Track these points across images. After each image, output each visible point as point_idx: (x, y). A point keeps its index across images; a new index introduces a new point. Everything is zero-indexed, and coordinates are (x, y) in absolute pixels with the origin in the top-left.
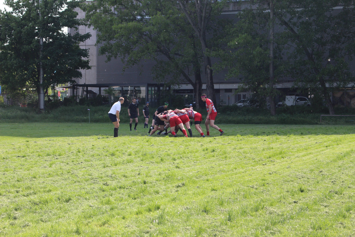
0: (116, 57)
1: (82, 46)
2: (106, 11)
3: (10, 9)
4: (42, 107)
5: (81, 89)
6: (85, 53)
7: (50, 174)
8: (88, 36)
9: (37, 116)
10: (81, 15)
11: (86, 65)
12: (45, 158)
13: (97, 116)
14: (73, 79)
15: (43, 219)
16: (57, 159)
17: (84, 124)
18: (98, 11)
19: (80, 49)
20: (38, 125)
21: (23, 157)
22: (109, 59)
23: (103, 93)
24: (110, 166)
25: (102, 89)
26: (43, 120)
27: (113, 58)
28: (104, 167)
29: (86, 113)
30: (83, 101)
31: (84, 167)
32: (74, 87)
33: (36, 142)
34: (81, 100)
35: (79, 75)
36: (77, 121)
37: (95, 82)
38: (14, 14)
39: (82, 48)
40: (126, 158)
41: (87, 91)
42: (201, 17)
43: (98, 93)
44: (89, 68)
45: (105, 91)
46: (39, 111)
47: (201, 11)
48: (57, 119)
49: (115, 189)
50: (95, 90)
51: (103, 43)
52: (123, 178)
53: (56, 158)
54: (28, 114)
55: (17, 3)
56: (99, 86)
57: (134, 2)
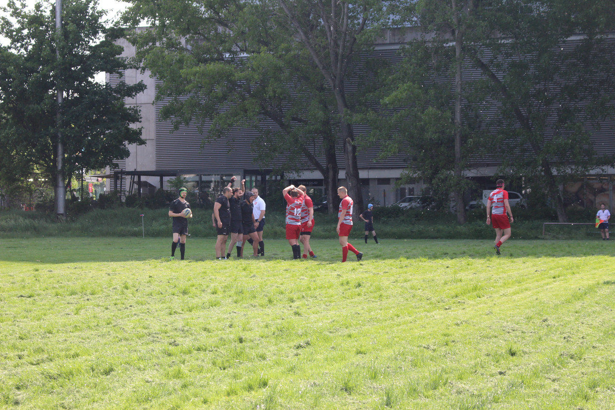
0: (187, 124)
1: (131, 104)
2: (172, 45)
4: (61, 209)
5: (128, 180)
6: (134, 116)
7: (76, 326)
8: (140, 87)
9: (52, 226)
10: (129, 51)
11: (135, 137)
12: (68, 298)
13: (156, 226)
14: (115, 161)
15: (66, 405)
16: (88, 300)
17: (134, 240)
18: (158, 44)
20: (54, 241)
21: (30, 297)
22: (176, 128)
23: (167, 187)
24: (181, 312)
25: (166, 179)
26: (63, 233)
27: (182, 126)
28: (170, 314)
29: (137, 221)
30: (132, 201)
31: (135, 315)
32: (117, 177)
33: (51, 271)
34: (128, 198)
36: (122, 235)
37: (152, 167)
38: (13, 51)
40: (207, 297)
41: (140, 183)
42: (336, 54)
43: (158, 186)
44: (142, 142)
45: (169, 182)
46: (57, 218)
47: (337, 45)
48: (85, 232)
49: (190, 352)
50: (154, 181)
51: (167, 101)
52: (204, 333)
53: (86, 298)
54: (36, 223)
55: (19, 31)
56: (160, 174)
57: (220, 29)
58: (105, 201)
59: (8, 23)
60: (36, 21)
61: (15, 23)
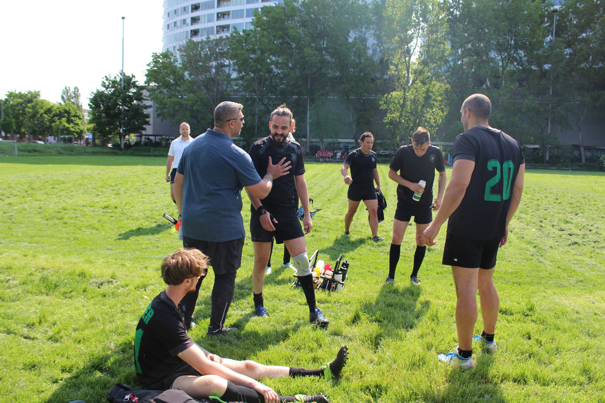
0: (166, 119)
1: (146, 112)
2: (161, 92)
3: (103, 89)
4: (123, 147)
5: (143, 137)
6: (148, 116)
8: (150, 106)
9: (120, 152)
10: (145, 93)
11: (147, 123)
13: (156, 153)
14: (141, 131)
17: (149, 158)
18: (156, 92)
19: (144, 114)
20: (121, 157)
22: (162, 121)
23: (157, 140)
25: (157, 137)
26: (124, 154)
27: (164, 120)
29: (149, 151)
30: (146, 144)
32: (141, 136)
34: (144, 144)
35: (145, 129)
36: (144, 156)
37: (152, 133)
38: (106, 92)
39: (145, 113)
41: (148, 139)
42: (217, 99)
43: (154, 141)
44: (149, 125)
45: (158, 139)
46: (121, 150)
47: (217, 95)
48: (132, 154)
50: (152, 138)
51: (159, 112)
54: (115, 151)
55: (108, 86)
56: (155, 136)
57: (178, 88)
58: (137, 144)
59: (105, 83)
60: (114, 82)
61: (107, 83)
